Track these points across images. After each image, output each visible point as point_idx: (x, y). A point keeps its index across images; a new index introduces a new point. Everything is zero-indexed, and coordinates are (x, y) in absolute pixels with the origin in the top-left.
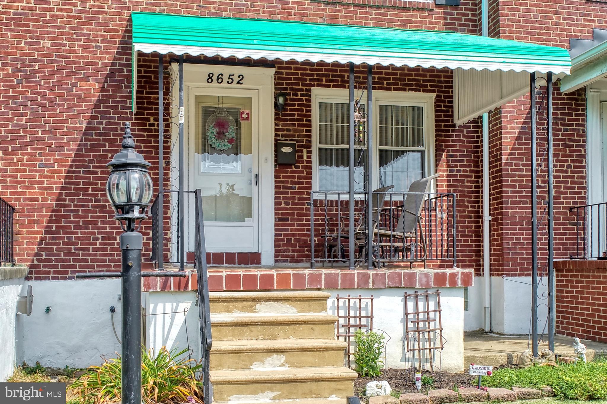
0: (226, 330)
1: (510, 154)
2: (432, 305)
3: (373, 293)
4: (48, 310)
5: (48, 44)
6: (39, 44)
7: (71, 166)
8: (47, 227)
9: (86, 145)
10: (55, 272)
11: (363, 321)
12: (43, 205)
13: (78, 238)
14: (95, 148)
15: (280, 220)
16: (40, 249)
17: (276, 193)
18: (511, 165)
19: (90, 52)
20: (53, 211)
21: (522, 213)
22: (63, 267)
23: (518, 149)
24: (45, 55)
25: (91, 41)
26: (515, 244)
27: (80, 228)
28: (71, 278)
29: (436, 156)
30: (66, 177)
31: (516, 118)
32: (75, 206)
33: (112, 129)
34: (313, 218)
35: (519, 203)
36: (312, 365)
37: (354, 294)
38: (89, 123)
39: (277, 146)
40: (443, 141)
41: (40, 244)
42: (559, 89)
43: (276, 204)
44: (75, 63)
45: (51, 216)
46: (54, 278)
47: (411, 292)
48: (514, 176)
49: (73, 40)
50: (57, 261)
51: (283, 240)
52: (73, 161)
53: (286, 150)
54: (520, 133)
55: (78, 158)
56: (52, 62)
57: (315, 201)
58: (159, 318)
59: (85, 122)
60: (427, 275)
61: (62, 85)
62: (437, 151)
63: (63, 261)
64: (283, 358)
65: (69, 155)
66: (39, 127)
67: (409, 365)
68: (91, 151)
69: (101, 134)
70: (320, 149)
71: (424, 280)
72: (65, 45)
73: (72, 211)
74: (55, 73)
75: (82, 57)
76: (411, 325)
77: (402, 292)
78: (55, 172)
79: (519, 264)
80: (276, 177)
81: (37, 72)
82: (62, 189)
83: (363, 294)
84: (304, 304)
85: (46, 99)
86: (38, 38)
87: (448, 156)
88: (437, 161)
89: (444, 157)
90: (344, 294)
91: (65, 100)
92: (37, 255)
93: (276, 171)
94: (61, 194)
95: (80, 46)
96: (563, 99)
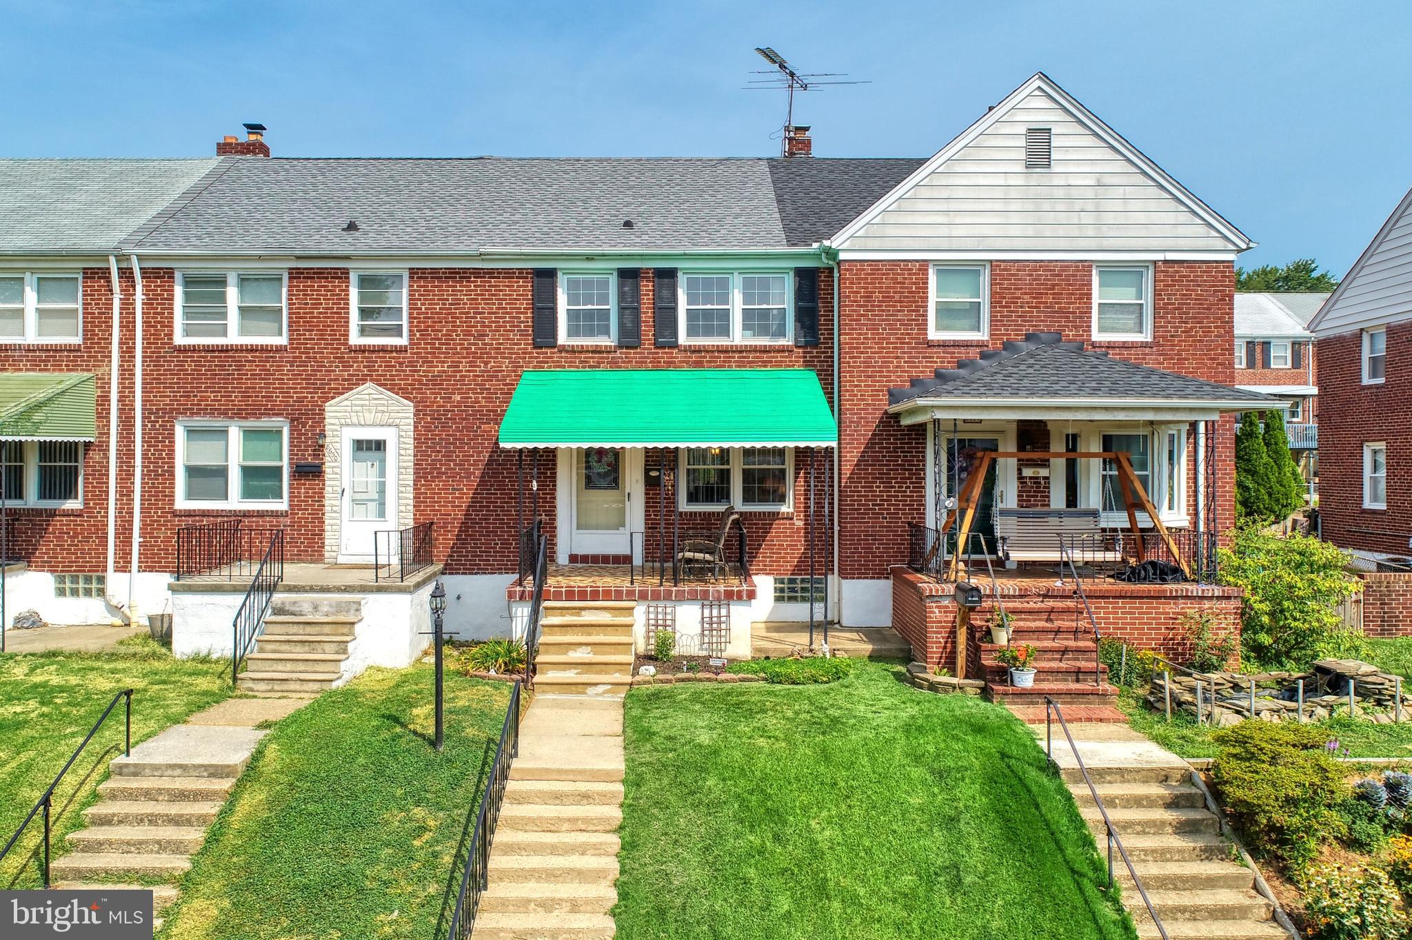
0: (556, 629)
1: (849, 478)
2: (724, 612)
3: (676, 603)
4: (459, 598)
5: (458, 398)
6: (450, 398)
7: (476, 489)
8: (457, 535)
9: (488, 473)
10: (464, 569)
11: (669, 623)
12: (455, 519)
13: (483, 544)
14: (495, 474)
15: (649, 528)
16: (452, 552)
17: (647, 507)
18: (850, 487)
19: (491, 402)
20: (462, 523)
21: (860, 527)
22: (470, 565)
23: (856, 474)
24: (456, 406)
25: (492, 394)
26: (853, 553)
27: (484, 536)
28: (476, 574)
29: (796, 473)
30: (472, 498)
31: (855, 448)
32: (480, 519)
33: (509, 460)
34: (677, 531)
35: (857, 518)
36: (610, 654)
37: (661, 604)
38: (490, 456)
39: (647, 471)
40: (801, 461)
41: (453, 548)
42: (899, 422)
43: (646, 515)
44: (479, 411)
45: (461, 527)
46: (463, 574)
47: (706, 603)
48: (853, 496)
49: (478, 393)
50: (465, 560)
51: (652, 545)
52: (478, 485)
53: (654, 474)
54: (858, 461)
55: (482, 482)
56: (461, 411)
57: (681, 513)
58: (519, 620)
59: (487, 455)
60: (718, 591)
61: (469, 429)
62: (796, 469)
63: (470, 560)
64: (589, 648)
65: (474, 481)
66: (452, 461)
67: (704, 653)
68: (492, 477)
69: (500, 465)
70: (688, 470)
71: (716, 595)
72: (471, 398)
73: (477, 523)
74: (464, 419)
75: (485, 406)
76: (705, 625)
77: (701, 602)
78: (464, 494)
79: (857, 569)
80: (646, 494)
81: (450, 419)
82: (469, 506)
83: (668, 604)
84: (617, 612)
85: (456, 439)
86: (450, 393)
87: (805, 473)
88: (796, 478)
89: (801, 475)
90: (654, 604)
91: (472, 440)
92: (450, 556)
93: (646, 490)
94: (468, 510)
95: (483, 398)
96: (904, 430)
